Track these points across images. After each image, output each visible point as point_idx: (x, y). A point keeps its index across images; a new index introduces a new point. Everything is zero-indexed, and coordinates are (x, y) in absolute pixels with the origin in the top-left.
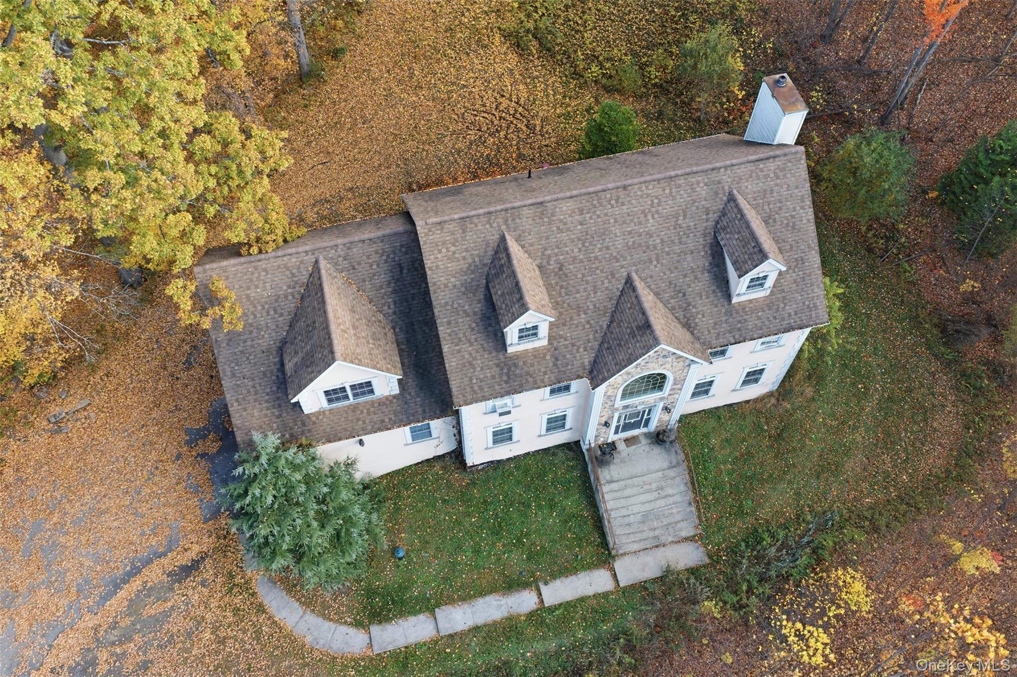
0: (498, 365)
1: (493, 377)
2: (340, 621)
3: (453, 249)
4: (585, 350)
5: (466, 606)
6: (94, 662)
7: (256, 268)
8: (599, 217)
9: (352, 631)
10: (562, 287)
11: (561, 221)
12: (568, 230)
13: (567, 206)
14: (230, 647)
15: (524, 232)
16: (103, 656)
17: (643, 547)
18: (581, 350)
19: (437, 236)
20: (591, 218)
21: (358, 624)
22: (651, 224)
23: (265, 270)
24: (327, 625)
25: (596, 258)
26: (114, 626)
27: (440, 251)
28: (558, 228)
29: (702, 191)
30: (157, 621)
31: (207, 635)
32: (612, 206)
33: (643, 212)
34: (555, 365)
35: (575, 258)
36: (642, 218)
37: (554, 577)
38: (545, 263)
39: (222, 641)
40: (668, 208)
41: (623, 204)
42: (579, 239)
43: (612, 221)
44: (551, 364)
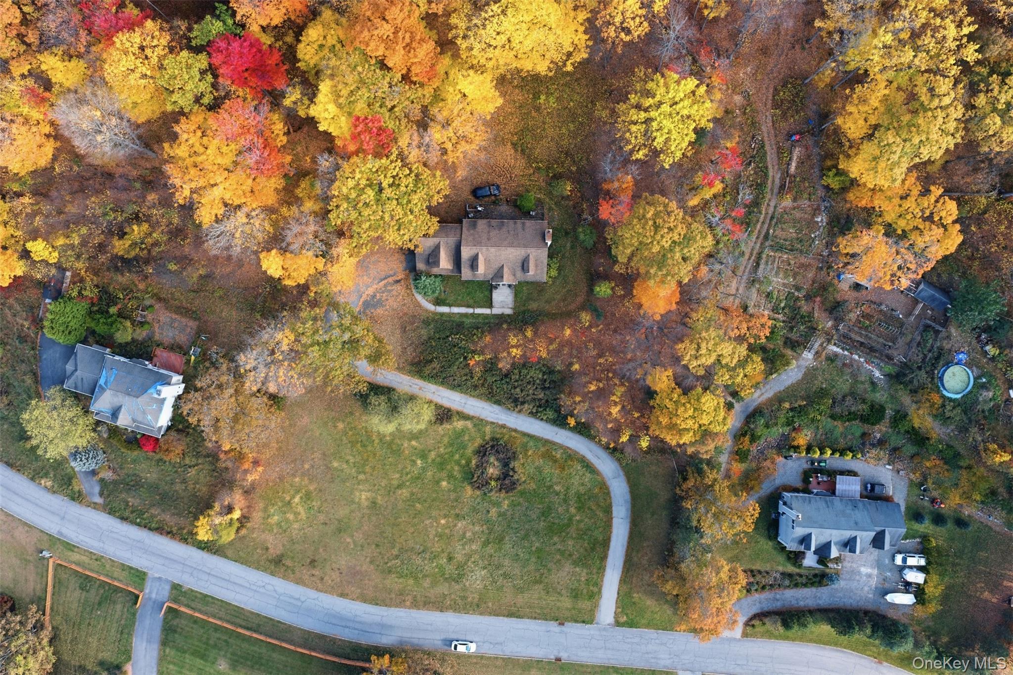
2: (430, 303)
3: (467, 253)
4: (491, 275)
5: (457, 308)
6: (375, 295)
9: (432, 305)
10: (489, 263)
13: (493, 251)
14: (406, 301)
15: (482, 253)
16: (378, 295)
17: (499, 307)
19: (465, 250)
20: (498, 253)
22: (511, 257)
24: (427, 303)
25: (496, 260)
26: (380, 289)
28: (490, 253)
29: (523, 252)
30: (390, 291)
31: (401, 297)
35: (492, 259)
36: (509, 255)
37: (478, 307)
38: (485, 258)
39: (404, 299)
40: (515, 254)
41: (505, 252)
42: (493, 256)
43: (502, 254)
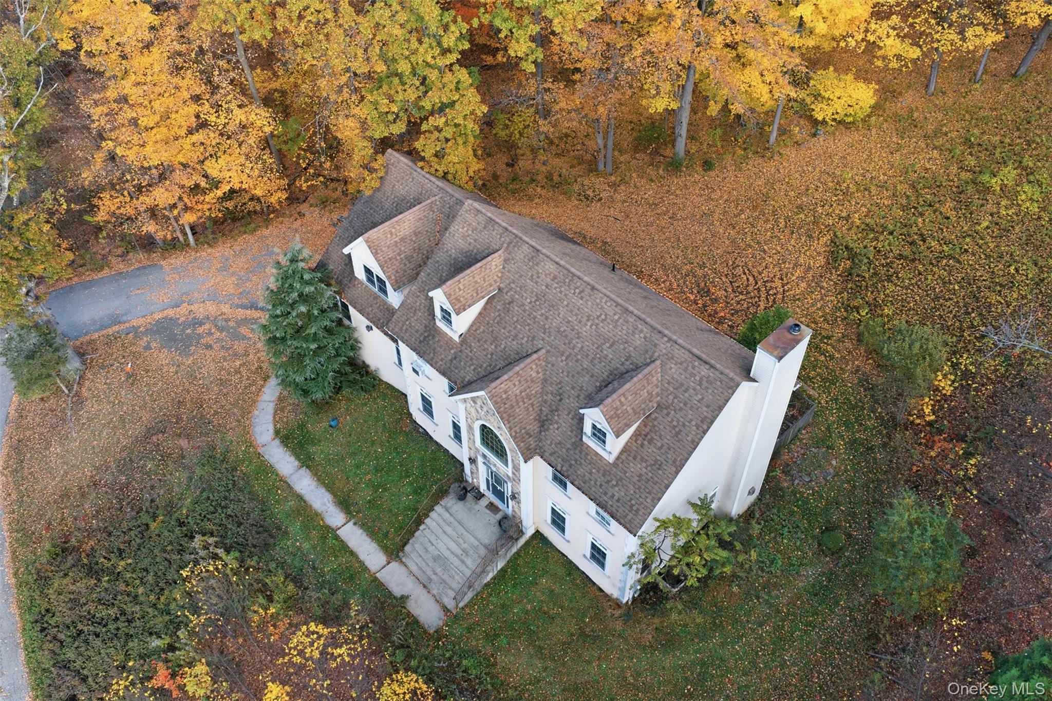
0: (426, 327)
1: (417, 331)
2: (275, 422)
3: (470, 232)
4: (474, 370)
5: (315, 483)
6: (201, 324)
7: (411, 174)
8: (561, 292)
9: (271, 431)
10: (499, 315)
11: (538, 273)
12: (537, 283)
13: (550, 267)
14: (235, 379)
15: (513, 259)
16: (207, 326)
17: (417, 574)
18: (472, 367)
19: (470, 217)
20: (555, 288)
21: (277, 432)
22: (586, 330)
23: (413, 178)
24: (269, 418)
25: (535, 318)
26: (227, 320)
27: (463, 228)
28: (532, 276)
29: (638, 341)
31: (238, 363)
32: (574, 294)
33: (589, 316)
34: (451, 361)
35: (523, 305)
36: (584, 320)
37: (363, 526)
38: (505, 291)
39: (237, 372)
40: (606, 329)
41: (582, 298)
42: (536, 296)
43: (565, 303)
44: (450, 358)
